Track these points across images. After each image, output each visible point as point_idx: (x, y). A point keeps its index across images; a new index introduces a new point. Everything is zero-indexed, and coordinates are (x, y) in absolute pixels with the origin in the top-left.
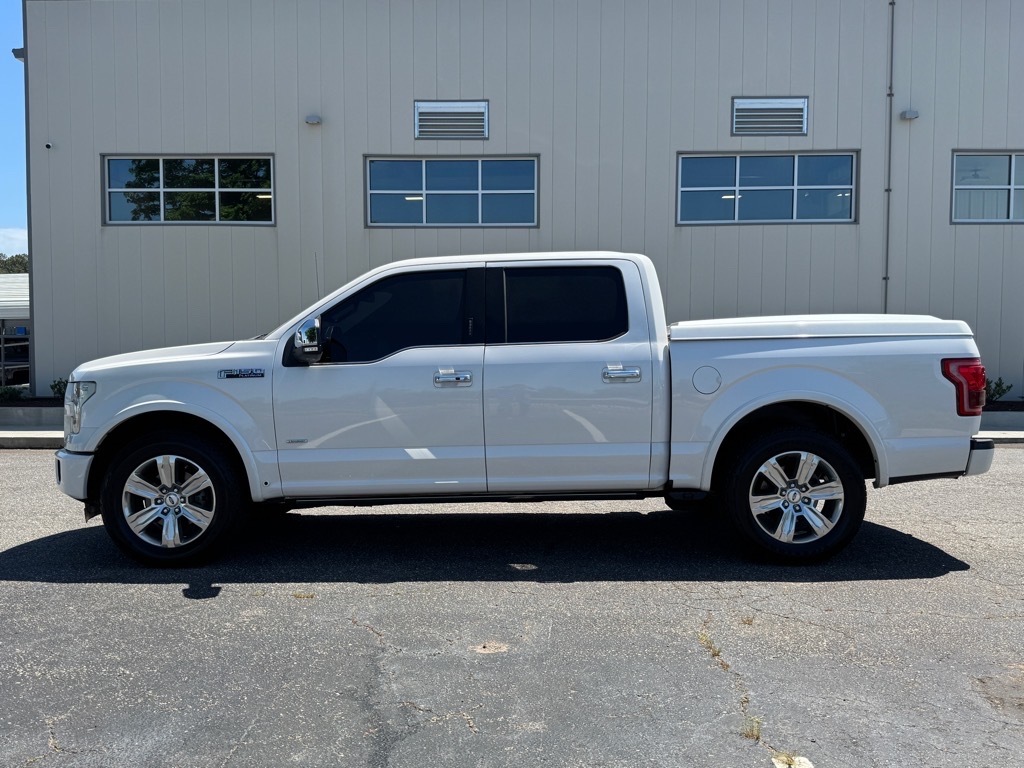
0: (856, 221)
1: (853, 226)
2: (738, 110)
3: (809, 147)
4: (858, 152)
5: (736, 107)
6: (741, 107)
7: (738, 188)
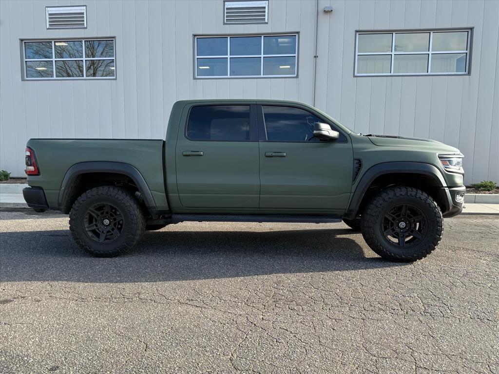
0: (298, 76)
1: (296, 79)
2: (227, 9)
3: (270, 31)
5: (226, 7)
6: (228, 7)
7: (229, 56)
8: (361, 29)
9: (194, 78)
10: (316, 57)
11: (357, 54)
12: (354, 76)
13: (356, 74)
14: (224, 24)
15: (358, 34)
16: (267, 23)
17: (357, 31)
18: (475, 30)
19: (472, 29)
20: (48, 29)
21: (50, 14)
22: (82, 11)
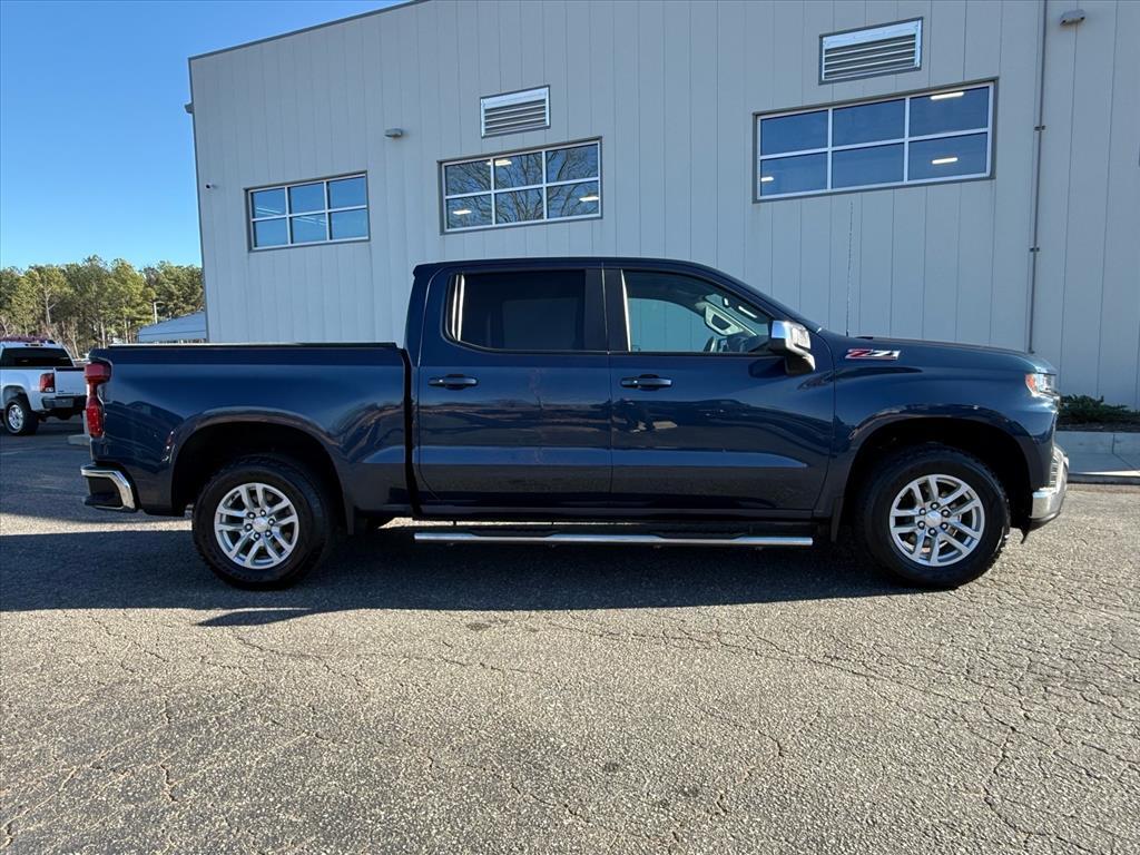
0: (993, 175)
1: (989, 182)
2: (828, 51)
3: (924, 84)
4: (994, 81)
5: (825, 47)
6: (831, 46)
7: (830, 149)
9: (756, 202)
10: (1040, 128)
14: (821, 83)
16: (919, 69)
20: (485, 137)
21: (487, 111)
22: (542, 98)
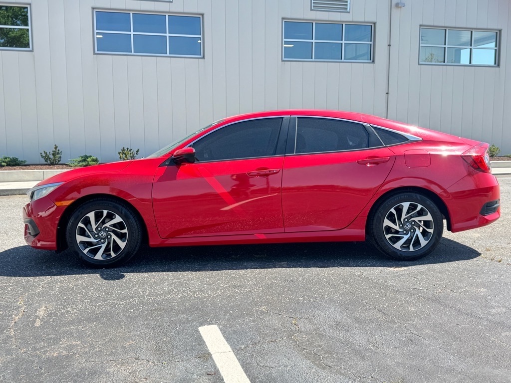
0: (373, 62)
1: (372, 65)
3: (351, 20)
4: (375, 24)
7: (314, 41)
8: (425, 23)
9: (282, 61)
10: (389, 45)
11: (421, 45)
12: (419, 64)
13: (420, 63)
14: (311, 10)
15: (421, 27)
16: (349, 12)
17: (421, 26)
18: (503, 32)
19: (500, 31)
